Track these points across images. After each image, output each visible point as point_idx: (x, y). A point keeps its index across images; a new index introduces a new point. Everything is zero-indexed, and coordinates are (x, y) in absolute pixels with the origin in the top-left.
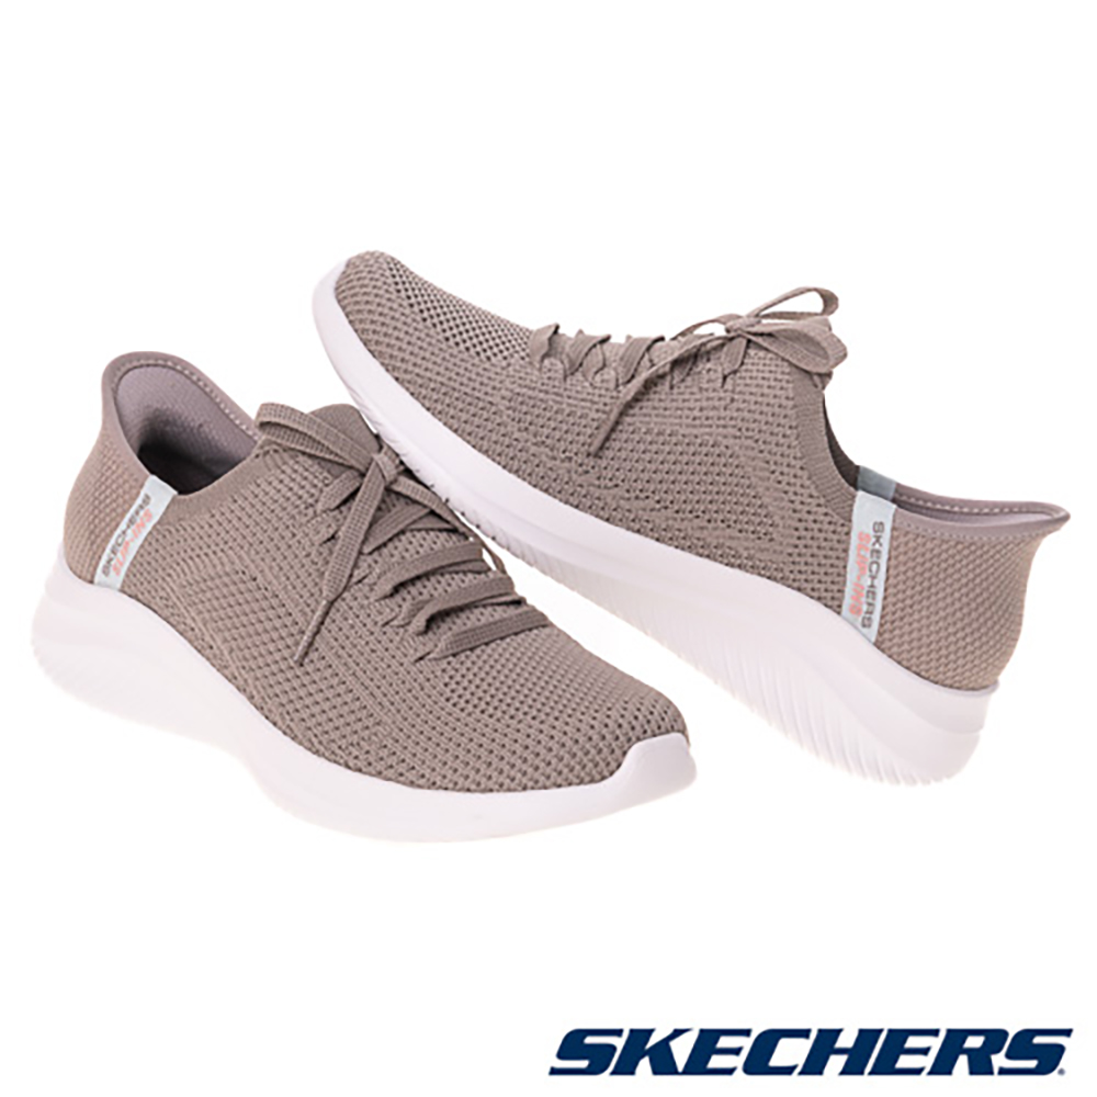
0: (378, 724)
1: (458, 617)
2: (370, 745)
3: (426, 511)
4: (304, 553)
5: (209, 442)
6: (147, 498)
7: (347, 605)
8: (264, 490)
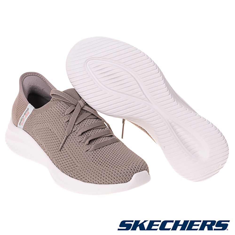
0: (77, 166)
1: (97, 140)
2: (75, 171)
3: (91, 114)
4: (62, 124)
5: (45, 93)
6: (28, 109)
7: (71, 137)
8: (53, 109)
